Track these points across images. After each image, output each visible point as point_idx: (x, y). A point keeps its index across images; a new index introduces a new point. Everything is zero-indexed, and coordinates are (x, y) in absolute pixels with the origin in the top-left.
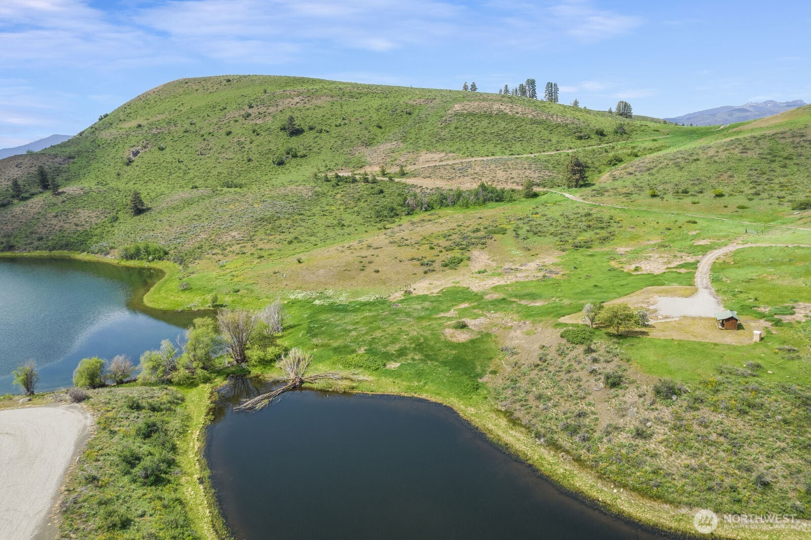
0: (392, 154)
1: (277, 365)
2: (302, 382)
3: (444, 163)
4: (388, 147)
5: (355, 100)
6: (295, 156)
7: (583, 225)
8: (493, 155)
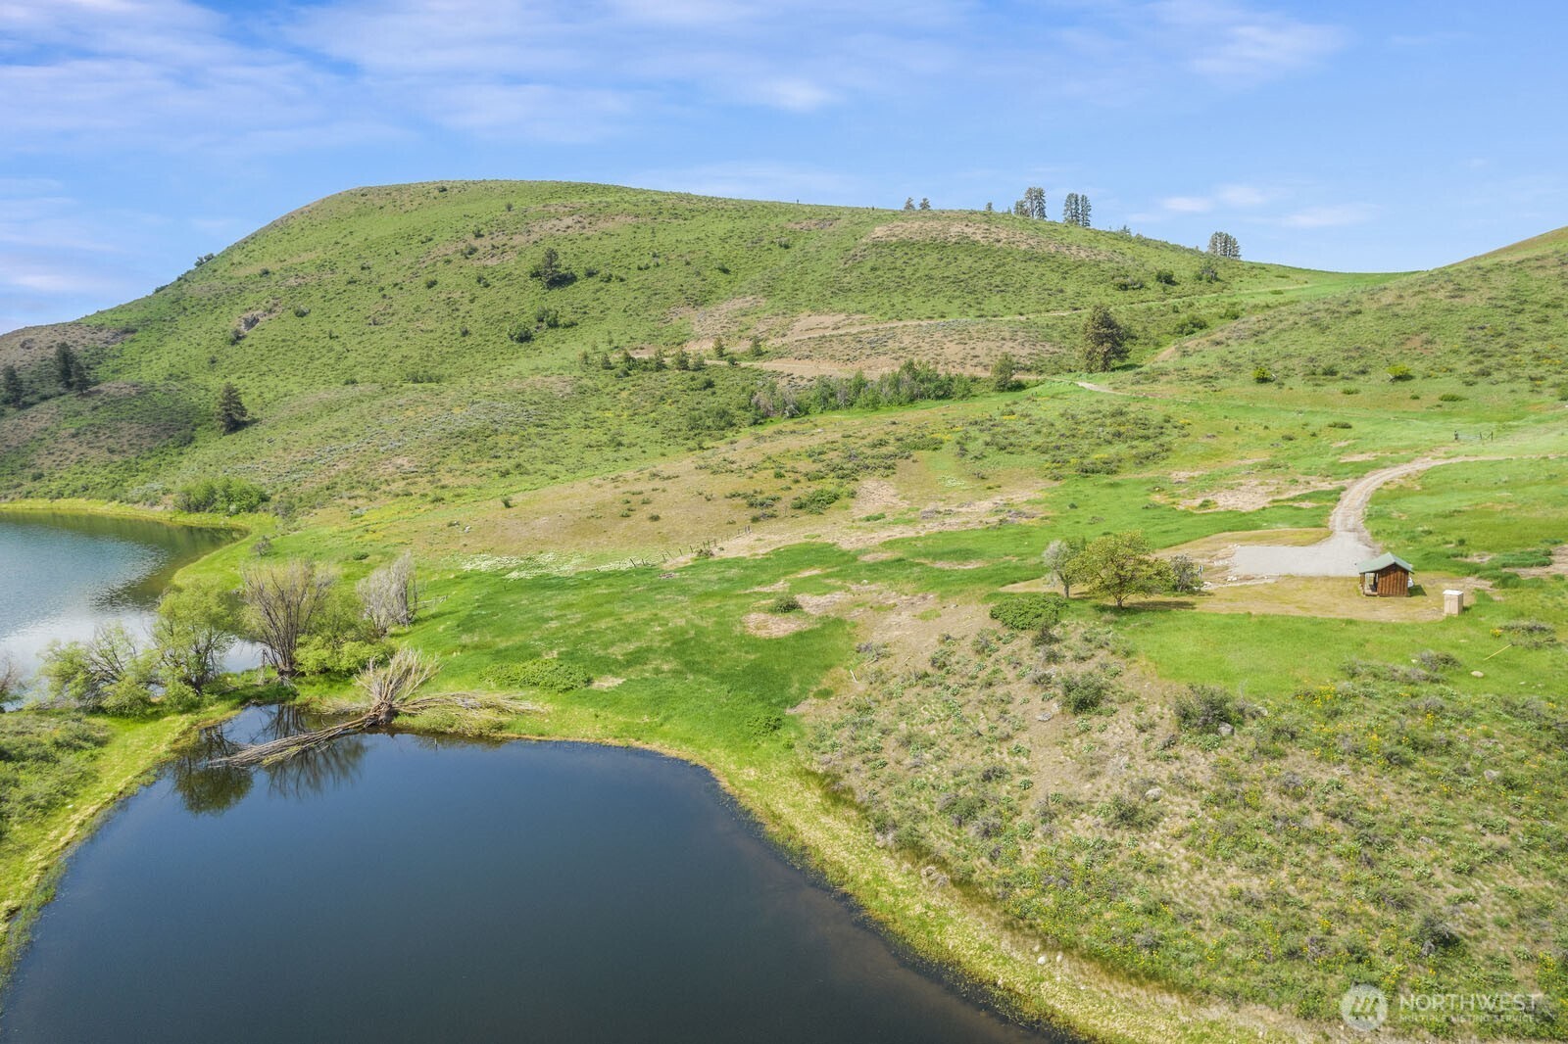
0: (743, 319)
1: (358, 681)
2: (393, 713)
3: (841, 332)
4: (737, 307)
5: (681, 222)
6: (554, 325)
7: (1105, 433)
8: (943, 317)
